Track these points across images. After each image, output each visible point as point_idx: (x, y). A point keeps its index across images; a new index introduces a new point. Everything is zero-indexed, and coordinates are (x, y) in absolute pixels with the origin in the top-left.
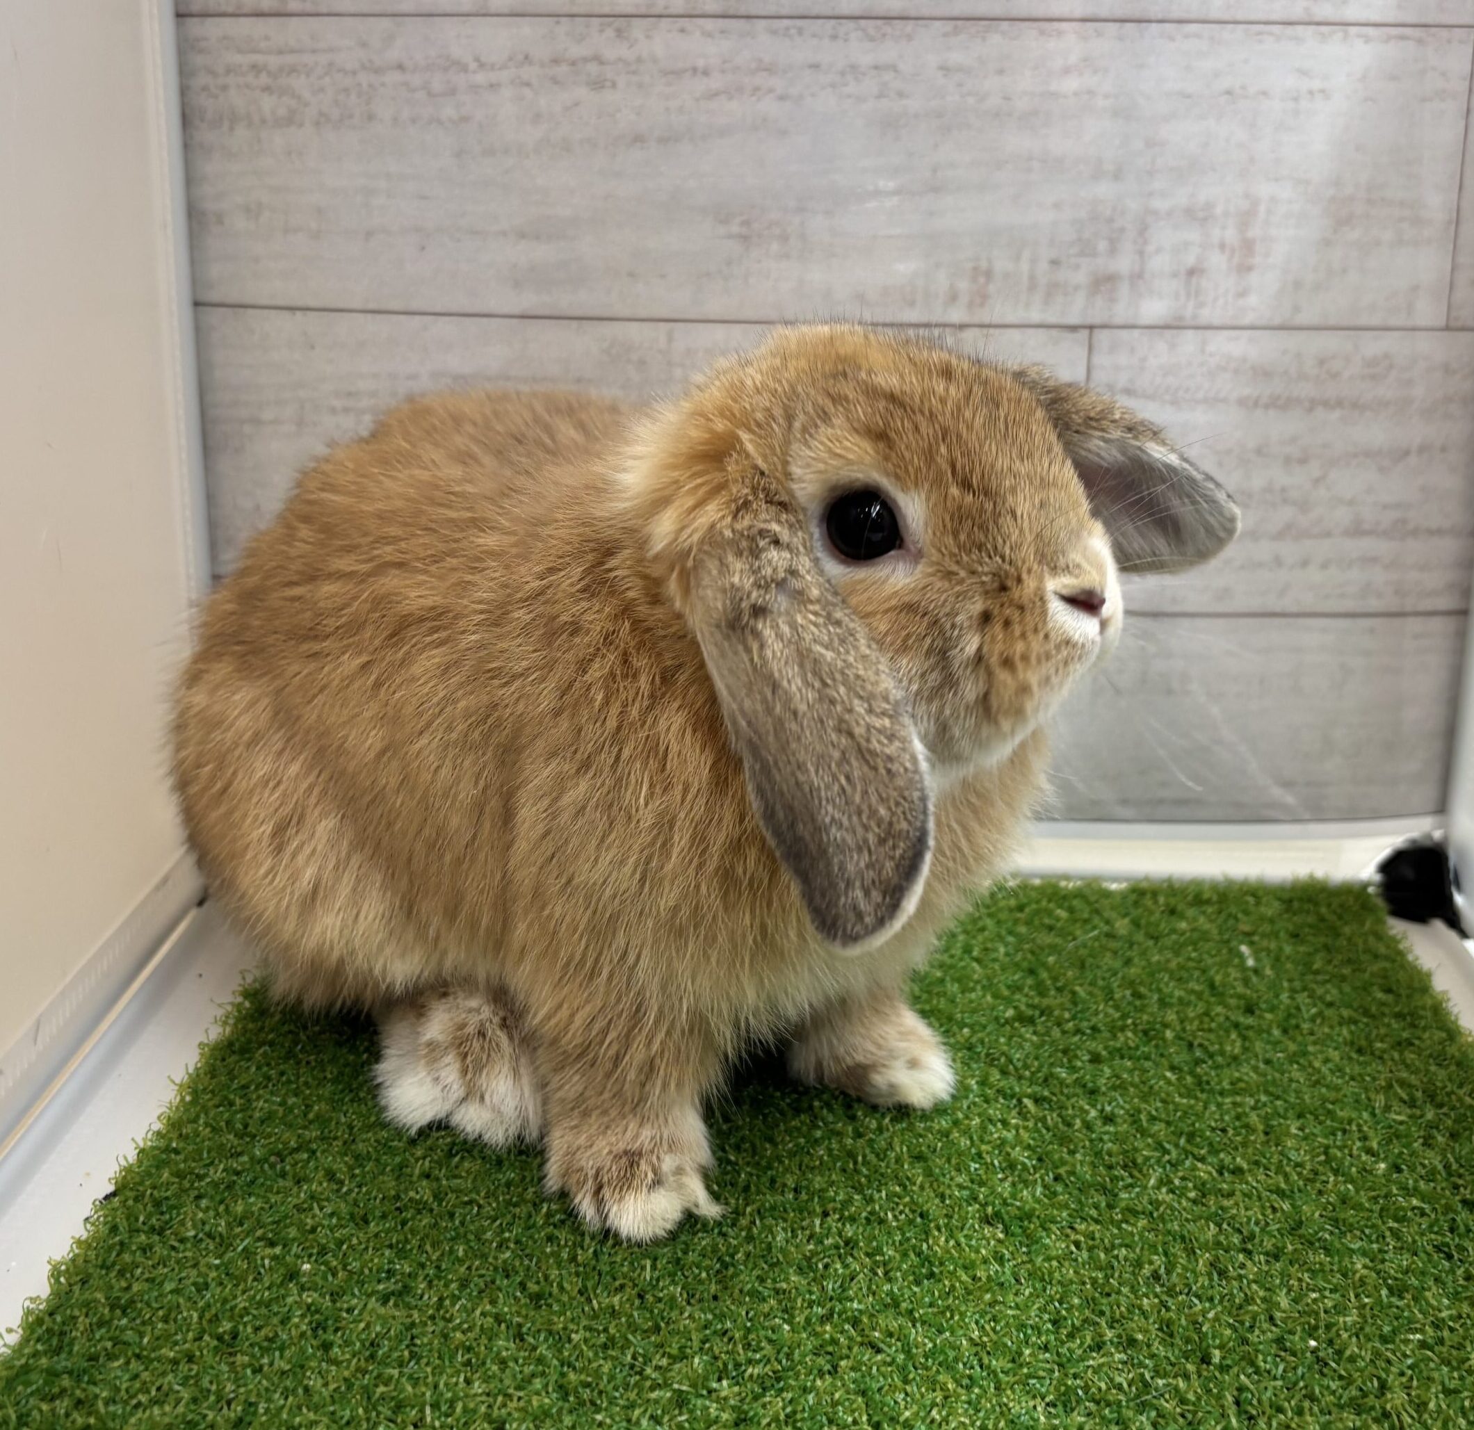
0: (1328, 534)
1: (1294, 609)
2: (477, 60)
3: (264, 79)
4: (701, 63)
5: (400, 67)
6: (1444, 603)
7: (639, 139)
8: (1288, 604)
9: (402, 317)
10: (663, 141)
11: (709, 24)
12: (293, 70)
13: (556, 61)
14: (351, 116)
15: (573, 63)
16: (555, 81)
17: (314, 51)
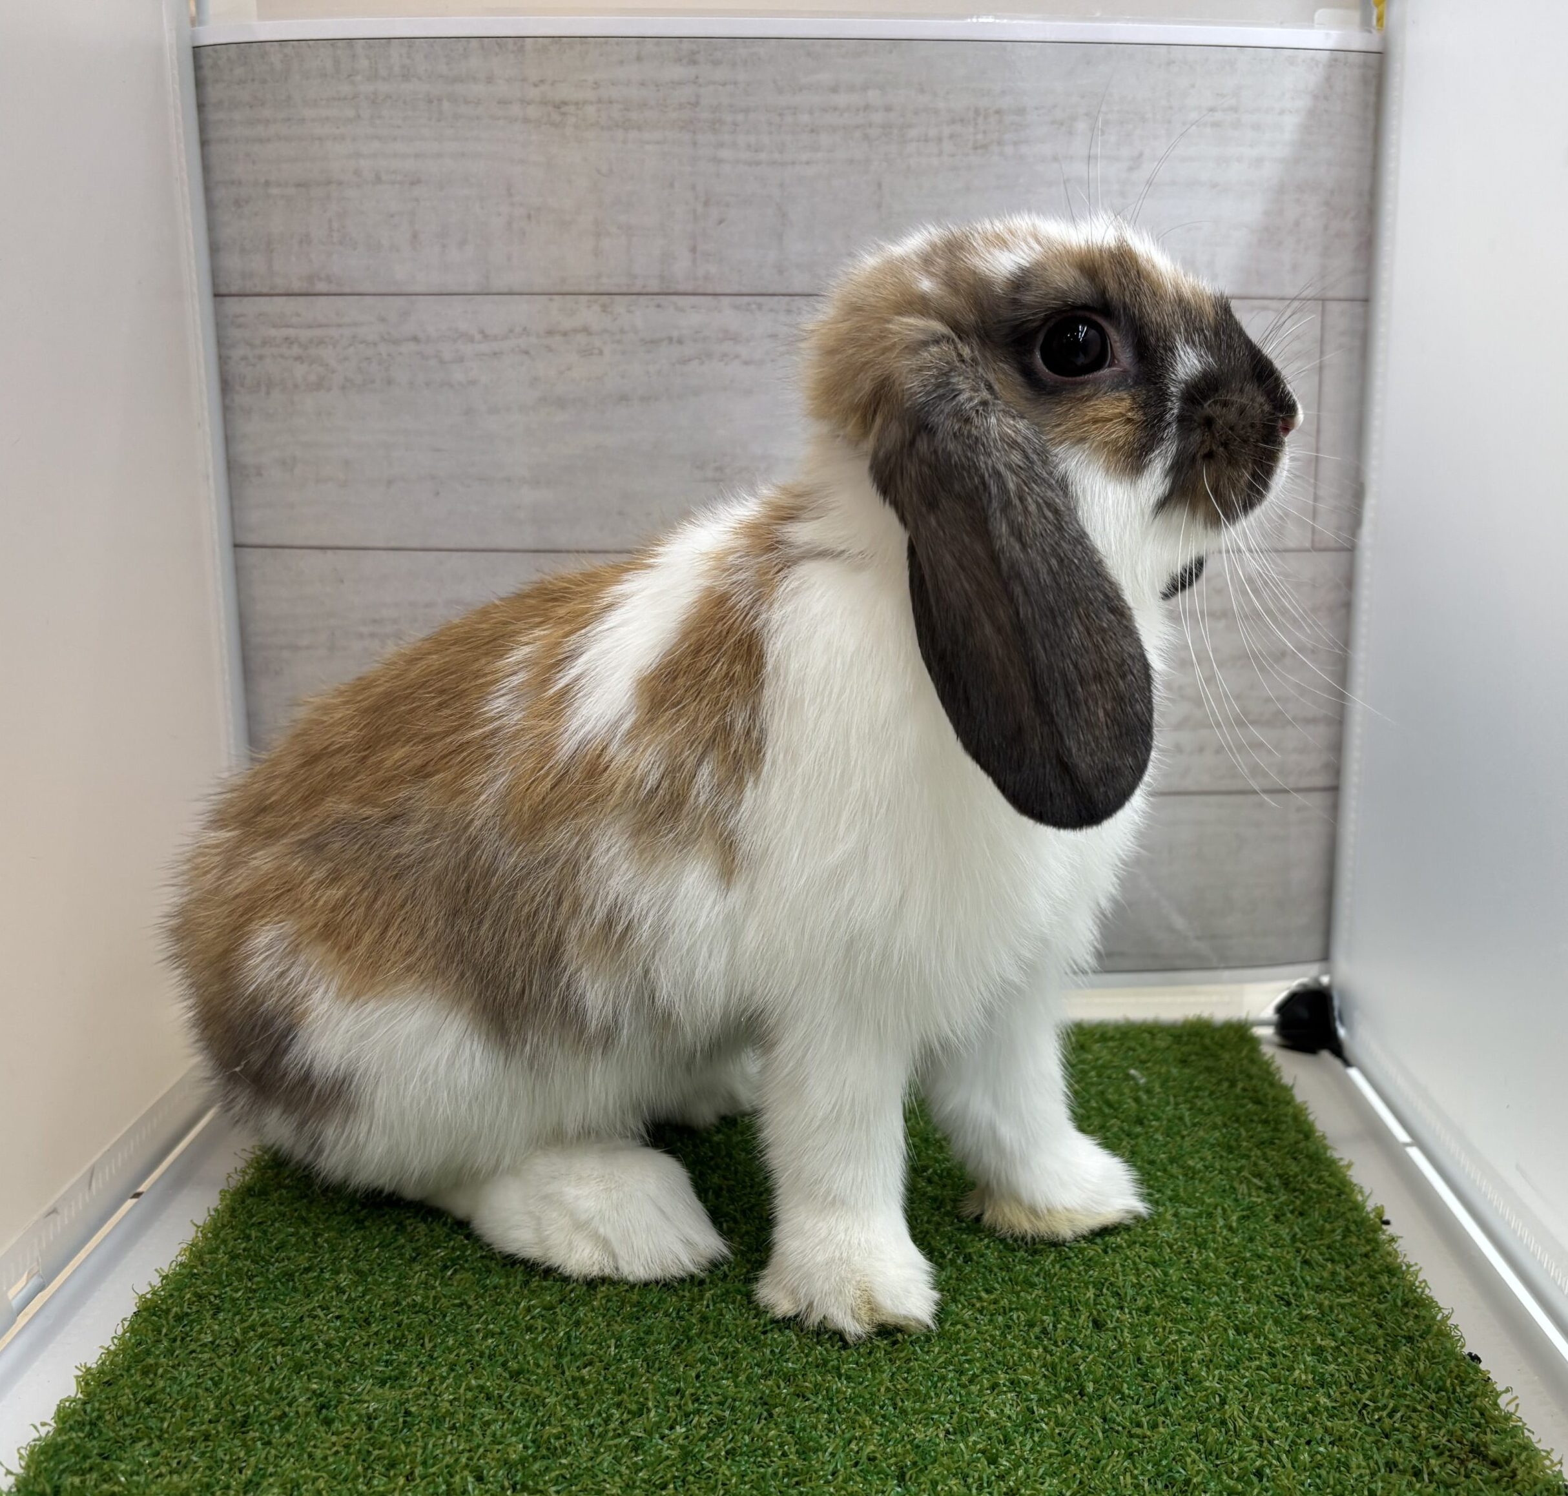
2: (482, 332)
3: (296, 350)
4: (675, 334)
5: (415, 339)
6: (1320, 780)
7: (623, 398)
9: (420, 553)
10: (644, 399)
11: (681, 301)
12: (321, 342)
13: (550, 333)
14: (373, 382)
15: (565, 334)
16: (549, 349)
17: (339, 326)
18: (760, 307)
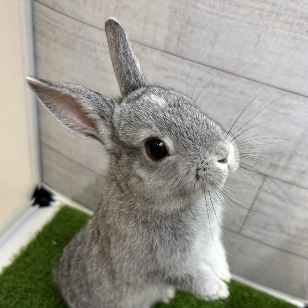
3: (50, 26)
4: (166, 67)
12: (56, 27)
14: (70, 47)
17: (61, 24)
18: (199, 68)
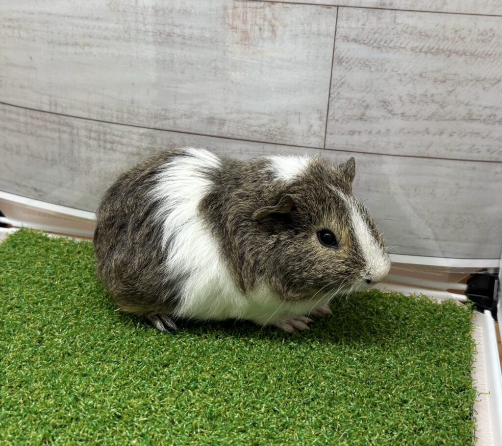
0: (455, 120)
1: (434, 156)
8: (432, 152)
